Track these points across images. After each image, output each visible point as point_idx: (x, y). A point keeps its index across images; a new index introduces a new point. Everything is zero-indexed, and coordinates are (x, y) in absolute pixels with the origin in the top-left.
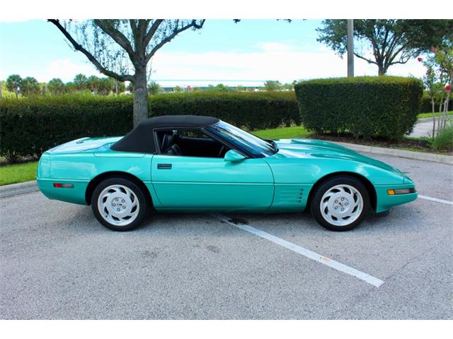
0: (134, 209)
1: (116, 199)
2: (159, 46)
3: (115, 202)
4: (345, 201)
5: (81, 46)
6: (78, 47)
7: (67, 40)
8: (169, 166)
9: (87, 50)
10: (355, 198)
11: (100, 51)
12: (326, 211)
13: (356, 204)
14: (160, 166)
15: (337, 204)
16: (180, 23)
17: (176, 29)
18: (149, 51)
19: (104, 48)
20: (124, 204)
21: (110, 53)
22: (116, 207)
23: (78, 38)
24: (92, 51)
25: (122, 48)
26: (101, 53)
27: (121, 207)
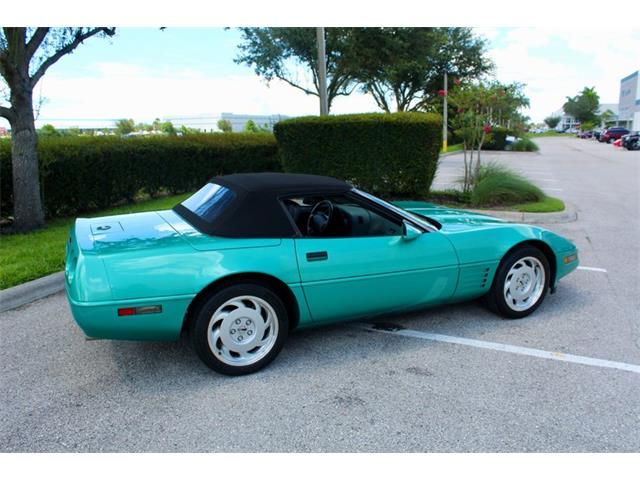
0: (266, 333)
1: (238, 321)
2: (52, 60)
3: (235, 326)
4: (526, 278)
8: (322, 255)
12: (509, 291)
14: (311, 256)
15: (518, 284)
17: (79, 33)
20: (249, 328)
22: (236, 336)
27: (245, 334)
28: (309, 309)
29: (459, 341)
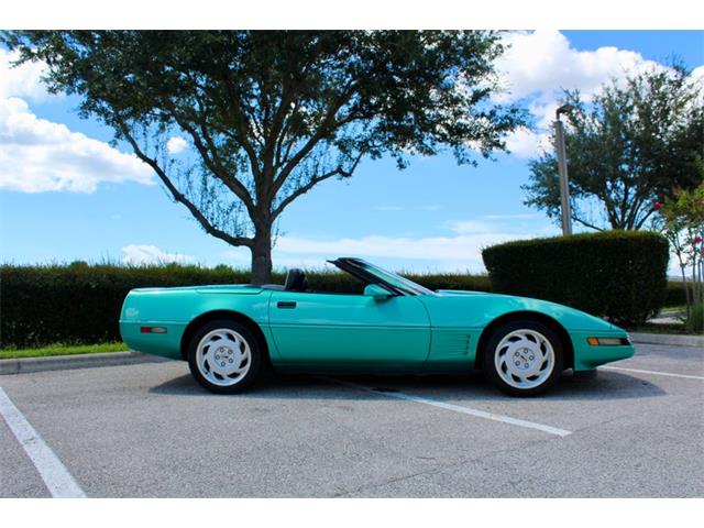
0: (244, 363)
1: (221, 349)
2: (290, 200)
3: (219, 353)
4: (530, 354)
5: (183, 196)
6: (179, 197)
7: (166, 187)
8: (292, 305)
9: (191, 201)
10: (543, 349)
11: (209, 202)
12: (504, 368)
13: (545, 358)
14: (281, 305)
15: (518, 359)
16: (320, 169)
17: (315, 176)
18: (276, 205)
19: (214, 197)
20: (230, 356)
21: (221, 205)
22: (220, 361)
23: (180, 185)
24: (197, 202)
25: (239, 200)
26: (210, 205)
27: (226, 361)
28: (279, 347)
29: (425, 401)
